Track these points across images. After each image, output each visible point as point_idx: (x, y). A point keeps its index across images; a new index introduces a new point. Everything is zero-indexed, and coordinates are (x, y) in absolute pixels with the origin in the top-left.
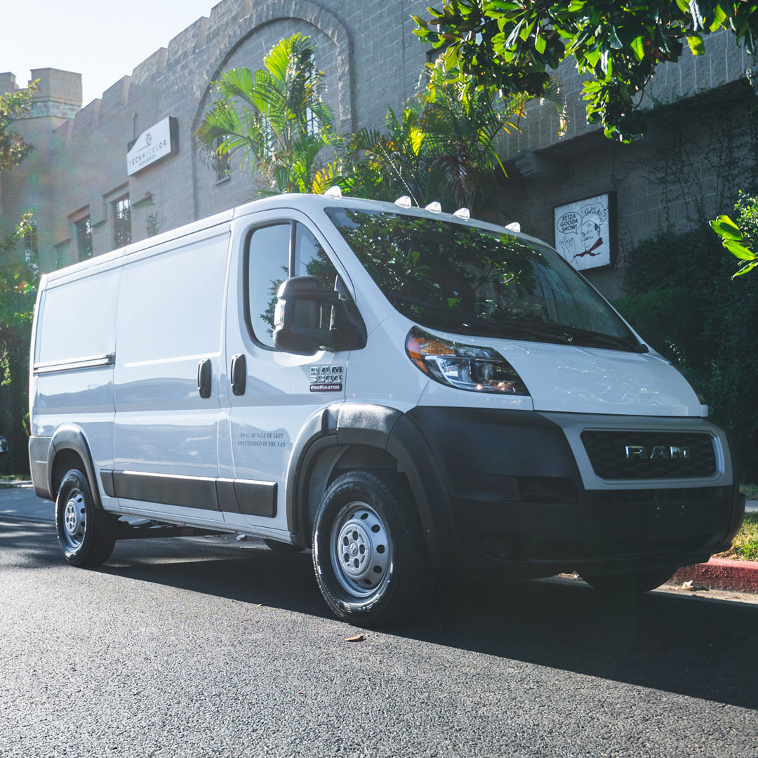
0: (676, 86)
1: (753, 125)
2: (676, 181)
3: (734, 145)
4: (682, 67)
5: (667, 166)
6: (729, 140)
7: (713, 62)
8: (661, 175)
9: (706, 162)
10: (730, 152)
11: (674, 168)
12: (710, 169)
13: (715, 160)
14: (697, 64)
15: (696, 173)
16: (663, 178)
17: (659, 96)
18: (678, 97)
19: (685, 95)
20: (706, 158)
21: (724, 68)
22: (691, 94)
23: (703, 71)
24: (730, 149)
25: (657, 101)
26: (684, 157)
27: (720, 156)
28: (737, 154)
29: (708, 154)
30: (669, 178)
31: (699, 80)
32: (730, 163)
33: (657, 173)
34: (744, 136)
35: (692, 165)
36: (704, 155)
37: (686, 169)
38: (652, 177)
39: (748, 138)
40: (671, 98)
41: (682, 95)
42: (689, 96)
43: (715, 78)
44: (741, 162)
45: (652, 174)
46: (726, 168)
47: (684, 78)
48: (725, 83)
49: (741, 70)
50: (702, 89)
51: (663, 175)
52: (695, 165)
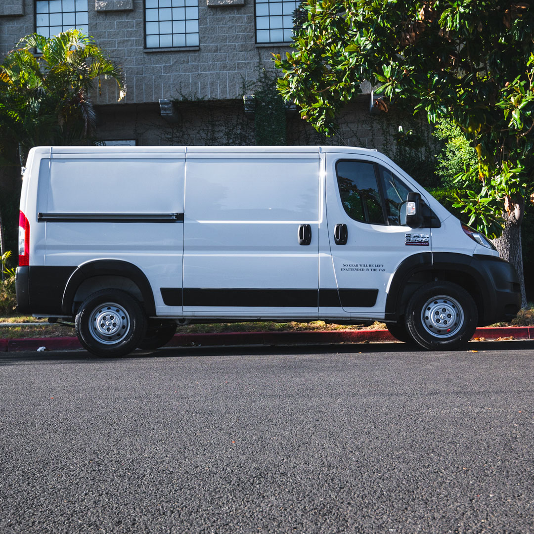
0: (197, 92)
1: (226, 122)
2: (179, 142)
3: (216, 130)
4: (201, 83)
5: (173, 132)
6: (212, 126)
7: (220, 85)
8: (169, 136)
9: (198, 135)
10: (213, 133)
11: (178, 134)
12: (200, 140)
13: (204, 135)
14: (210, 84)
15: (192, 140)
16: (170, 138)
17: (186, 94)
18: (198, 99)
19: (203, 98)
20: (198, 133)
21: (226, 91)
22: (206, 99)
23: (214, 89)
24: (213, 132)
25: (185, 97)
26: (184, 129)
27: (207, 134)
28: (217, 135)
29: (199, 131)
30: (174, 139)
31: (211, 93)
32: (212, 138)
33: (166, 135)
34: (221, 126)
35: (189, 135)
36: (197, 131)
37: (185, 136)
38: (163, 136)
39: (223, 128)
40: (193, 98)
41: (200, 98)
42: (205, 99)
43: (221, 95)
44: (219, 140)
45: (163, 134)
46: (211, 141)
47: (202, 89)
48: (226, 99)
49: (236, 94)
50: (214, 98)
51: (171, 137)
52: (191, 136)
